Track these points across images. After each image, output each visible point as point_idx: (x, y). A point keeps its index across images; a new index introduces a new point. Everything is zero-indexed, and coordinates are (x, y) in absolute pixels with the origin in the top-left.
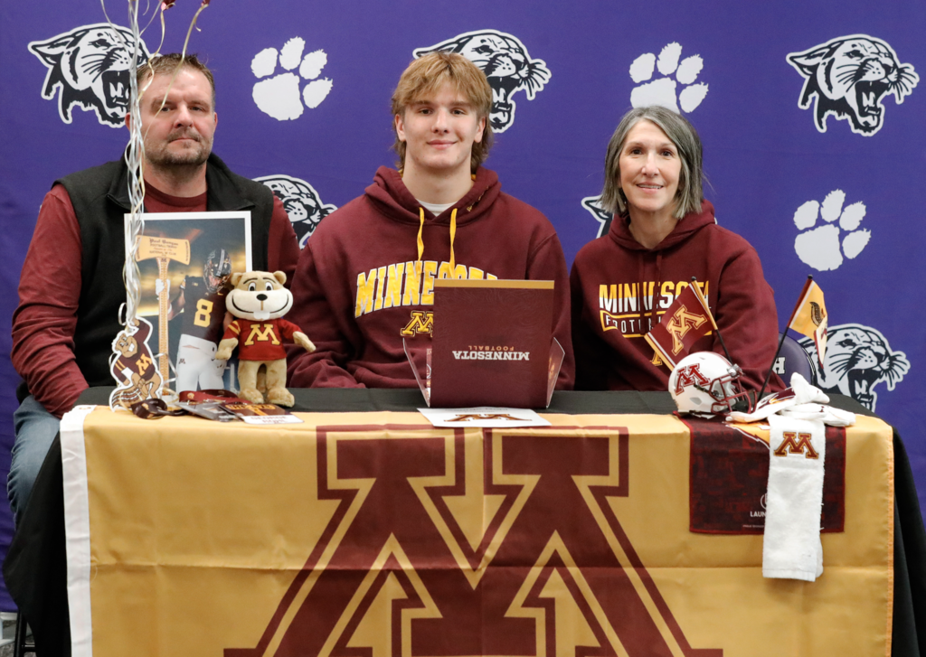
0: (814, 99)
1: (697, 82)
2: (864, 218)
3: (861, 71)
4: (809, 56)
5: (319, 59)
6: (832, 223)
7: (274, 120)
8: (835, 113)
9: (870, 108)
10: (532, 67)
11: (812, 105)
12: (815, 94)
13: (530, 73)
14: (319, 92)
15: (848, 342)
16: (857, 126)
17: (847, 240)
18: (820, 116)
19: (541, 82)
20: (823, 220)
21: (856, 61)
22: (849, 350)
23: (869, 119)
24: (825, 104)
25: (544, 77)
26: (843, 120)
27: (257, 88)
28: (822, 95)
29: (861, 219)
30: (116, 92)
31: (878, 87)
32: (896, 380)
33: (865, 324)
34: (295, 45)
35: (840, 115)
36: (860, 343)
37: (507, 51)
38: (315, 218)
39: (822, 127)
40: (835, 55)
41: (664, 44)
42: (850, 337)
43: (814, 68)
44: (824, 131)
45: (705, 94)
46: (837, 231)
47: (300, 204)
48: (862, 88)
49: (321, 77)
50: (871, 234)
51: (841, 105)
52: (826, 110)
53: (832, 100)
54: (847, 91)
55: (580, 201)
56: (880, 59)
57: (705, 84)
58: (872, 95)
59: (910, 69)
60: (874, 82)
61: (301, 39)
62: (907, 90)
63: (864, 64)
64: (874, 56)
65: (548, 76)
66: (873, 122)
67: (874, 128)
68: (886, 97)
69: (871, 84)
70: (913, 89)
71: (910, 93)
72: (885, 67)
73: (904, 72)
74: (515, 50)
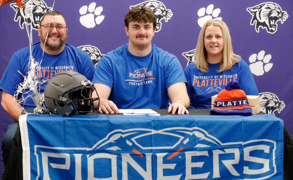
0: (255, 22)
2: (271, 59)
3: (270, 13)
4: (254, 9)
5: (100, 9)
6: (261, 61)
7: (86, 28)
8: (262, 26)
9: (273, 25)
11: (255, 24)
12: (256, 20)
13: (166, 14)
14: (100, 19)
15: (266, 98)
16: (269, 30)
17: (265, 66)
19: (170, 16)
20: (258, 60)
21: (269, 10)
22: (266, 100)
23: (273, 28)
24: (259, 24)
26: (264, 29)
27: (81, 18)
28: (258, 21)
30: (37, 19)
31: (276, 18)
32: (281, 110)
33: (271, 92)
34: (93, 5)
35: (263, 27)
36: (269, 98)
38: (99, 58)
39: (258, 31)
40: (262, 8)
41: (208, 5)
42: (266, 96)
43: (255, 13)
46: (262, 63)
47: (94, 54)
48: (271, 19)
49: (101, 15)
50: (273, 64)
51: (264, 24)
52: (259, 26)
53: (261, 23)
54: (266, 19)
55: (182, 53)
56: (276, 10)
57: (221, 17)
58: (274, 21)
59: (286, 13)
60: (274, 17)
61: (95, 3)
62: (285, 19)
63: (271, 11)
64: (274, 9)
65: (172, 14)
66: (274, 29)
67: (274, 31)
68: (278, 21)
69: (273, 17)
70: (287, 19)
71: (285, 20)
72: (278, 12)
73: (283, 14)
74: (162, 6)
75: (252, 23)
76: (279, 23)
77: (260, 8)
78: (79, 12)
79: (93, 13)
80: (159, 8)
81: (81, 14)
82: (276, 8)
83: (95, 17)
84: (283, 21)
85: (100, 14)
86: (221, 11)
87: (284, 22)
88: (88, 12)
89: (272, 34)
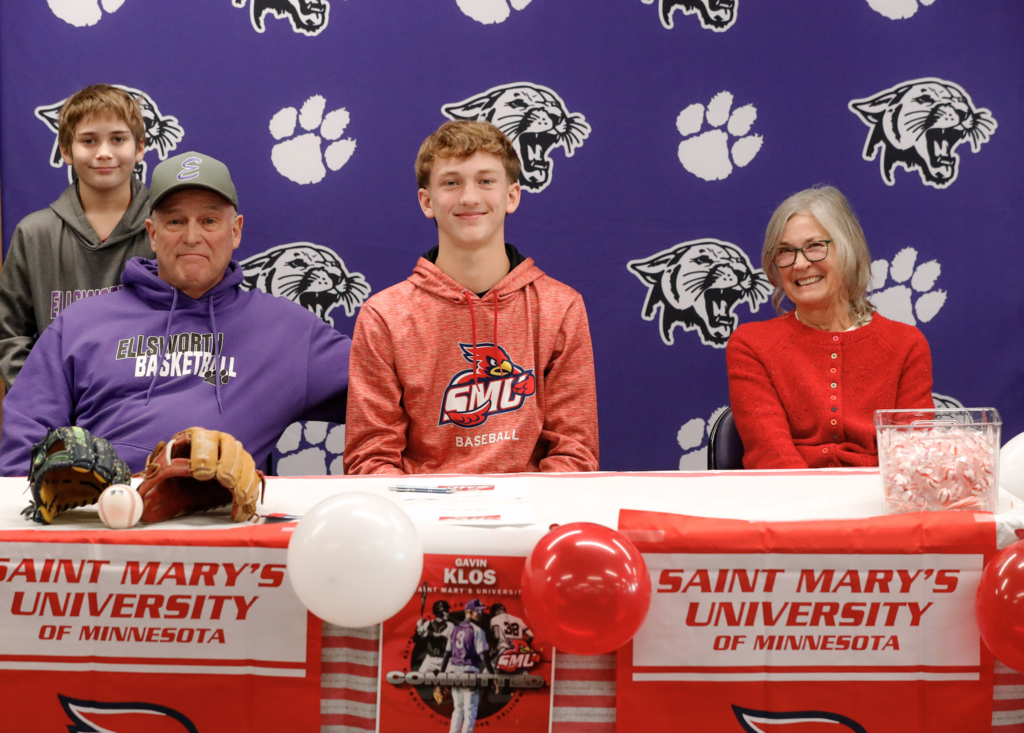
0: (880, 149)
1: (750, 133)
2: (939, 277)
3: (932, 117)
4: (874, 103)
6: (903, 283)
8: (903, 164)
9: (943, 158)
10: (570, 121)
12: (882, 144)
13: (568, 128)
14: (342, 154)
16: (929, 177)
17: (920, 302)
18: (888, 167)
19: (581, 137)
20: (894, 281)
21: (926, 107)
23: (942, 170)
24: (893, 154)
25: (583, 131)
26: (913, 172)
28: (889, 145)
29: (936, 279)
31: (952, 135)
33: (943, 394)
34: (315, 104)
35: (909, 166)
37: (542, 105)
38: (341, 287)
39: (889, 180)
40: (902, 101)
41: (713, 94)
43: (879, 116)
44: (892, 183)
45: (760, 146)
46: (909, 292)
47: (325, 273)
48: (934, 136)
49: (344, 137)
50: (947, 295)
51: (911, 155)
52: (894, 162)
53: (901, 150)
54: (917, 139)
55: (626, 264)
56: (953, 104)
57: (759, 136)
58: (945, 143)
59: (987, 114)
60: (946, 130)
61: (321, 97)
62: (984, 137)
63: (935, 110)
64: (946, 101)
65: (588, 131)
66: (946, 173)
67: (947, 180)
68: (961, 145)
69: (943, 131)
70: (991, 136)
71: (987, 140)
72: (959, 112)
73: (979, 120)
74: (551, 103)
75: (869, 153)
76: (964, 150)
77: (896, 100)
78: (269, 131)
79: (317, 132)
80: (542, 109)
81: (277, 136)
82: (952, 97)
83: (325, 144)
84: (979, 143)
85: (339, 136)
86: (758, 113)
87: (983, 145)
88: (299, 130)
89: (941, 190)
